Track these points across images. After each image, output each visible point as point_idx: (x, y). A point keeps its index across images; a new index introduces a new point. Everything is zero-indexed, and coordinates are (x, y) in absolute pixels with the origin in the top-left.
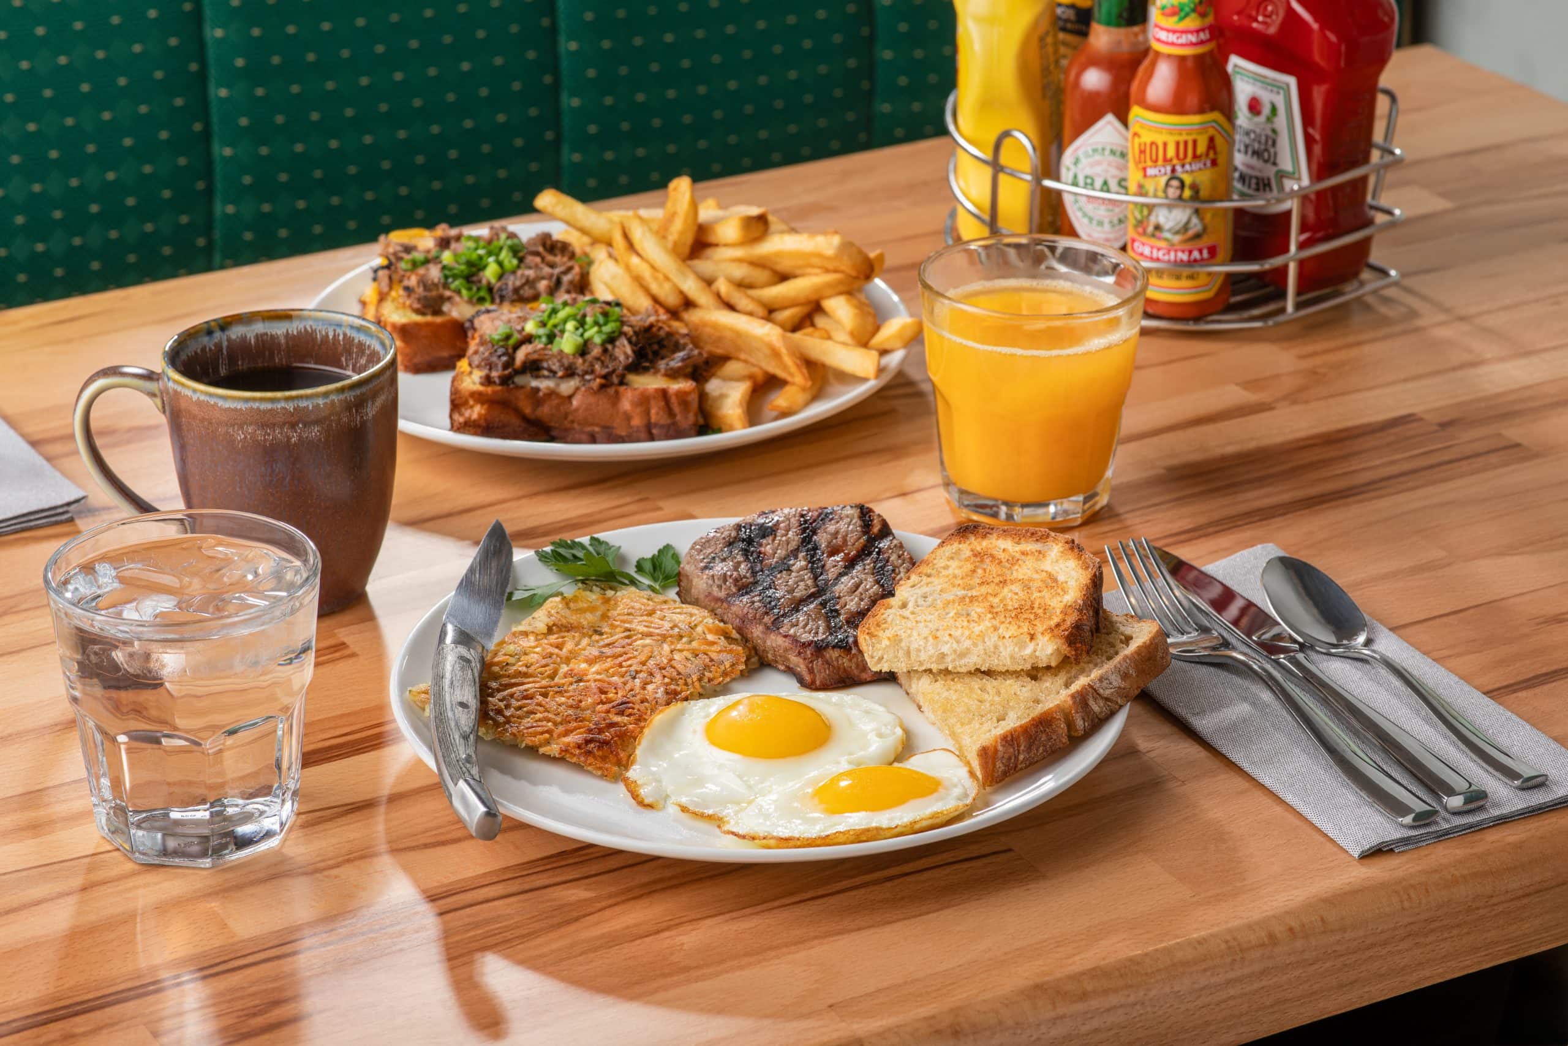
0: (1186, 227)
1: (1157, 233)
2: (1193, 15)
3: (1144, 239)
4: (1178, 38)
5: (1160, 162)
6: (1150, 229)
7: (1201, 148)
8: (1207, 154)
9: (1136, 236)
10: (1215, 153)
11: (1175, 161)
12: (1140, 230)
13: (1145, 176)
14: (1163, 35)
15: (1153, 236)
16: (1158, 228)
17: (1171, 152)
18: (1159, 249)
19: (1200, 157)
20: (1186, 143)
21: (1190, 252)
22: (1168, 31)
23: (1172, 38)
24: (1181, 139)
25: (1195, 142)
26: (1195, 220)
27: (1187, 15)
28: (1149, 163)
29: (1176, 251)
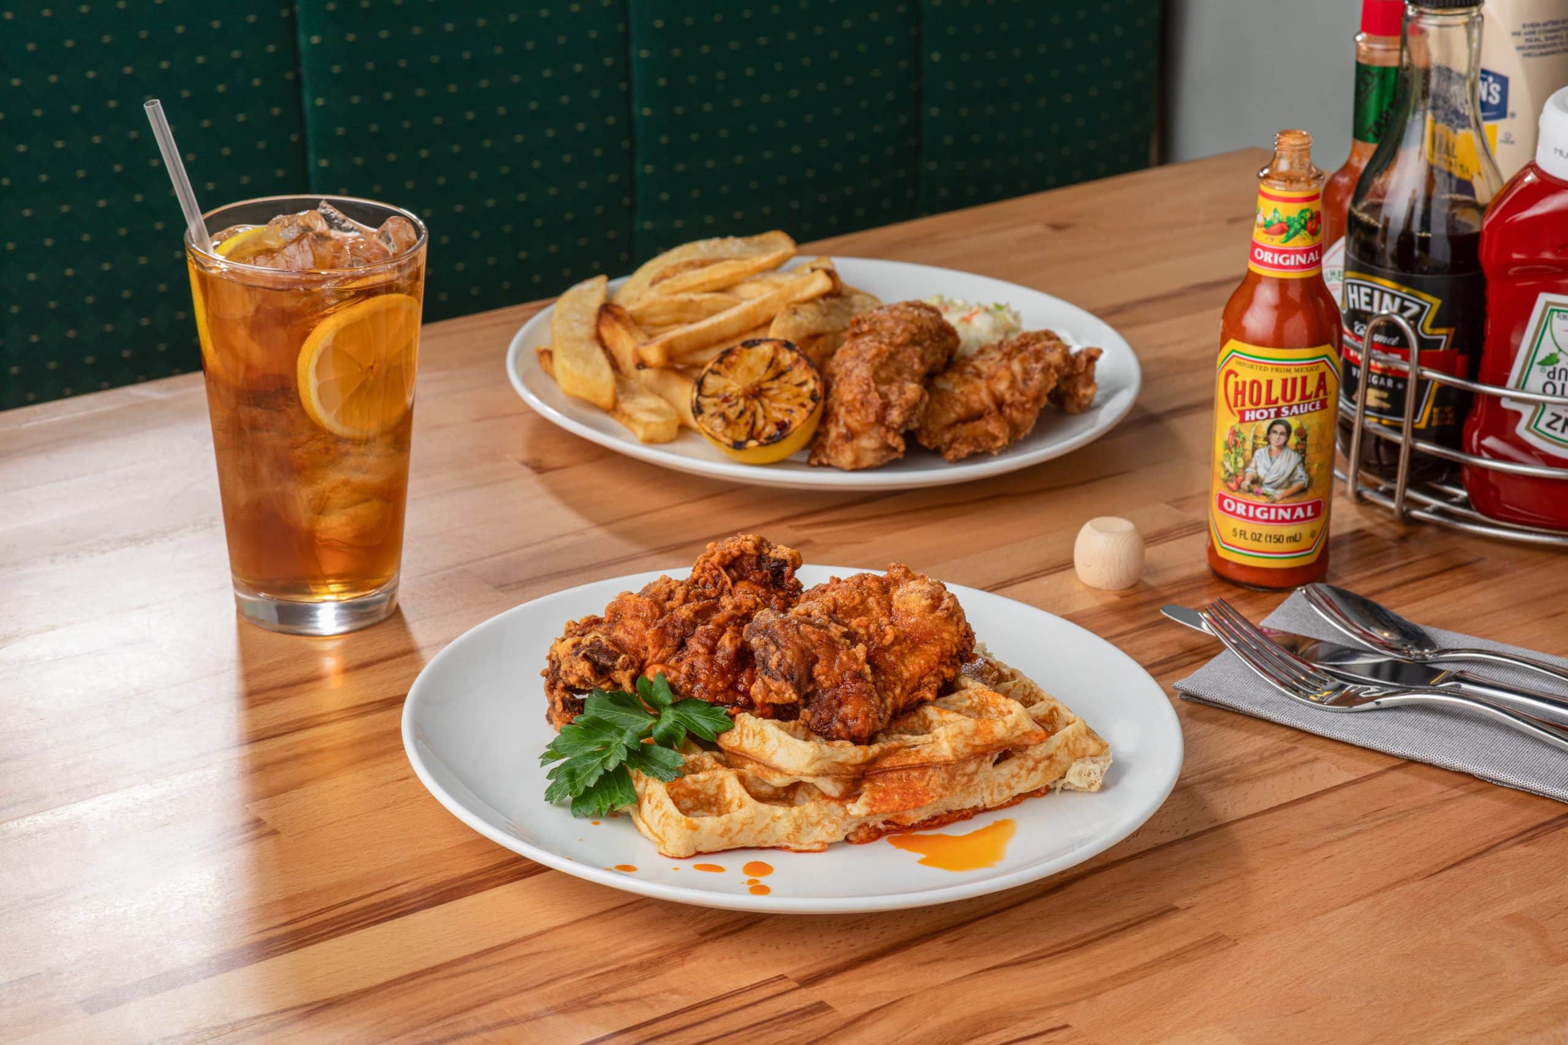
0: (1290, 480)
1: (1255, 488)
2: (1304, 233)
3: (1236, 495)
4: (1285, 259)
5: (1263, 404)
6: (1247, 482)
7: (1311, 388)
8: (1317, 395)
9: (1226, 493)
10: (1325, 393)
11: (1281, 403)
12: (1233, 485)
13: (1242, 420)
14: (1267, 257)
15: (1250, 491)
16: (1256, 481)
17: (1276, 392)
18: (1256, 507)
19: (1310, 397)
20: (1294, 380)
21: (1294, 509)
22: (1273, 251)
23: (1278, 259)
24: (1289, 376)
25: (1304, 379)
26: (1300, 472)
27: (1296, 233)
28: (1248, 405)
29: (1277, 508)
